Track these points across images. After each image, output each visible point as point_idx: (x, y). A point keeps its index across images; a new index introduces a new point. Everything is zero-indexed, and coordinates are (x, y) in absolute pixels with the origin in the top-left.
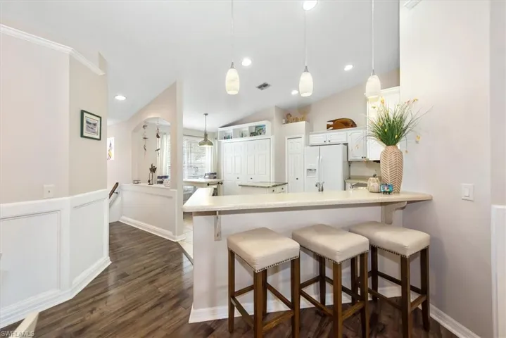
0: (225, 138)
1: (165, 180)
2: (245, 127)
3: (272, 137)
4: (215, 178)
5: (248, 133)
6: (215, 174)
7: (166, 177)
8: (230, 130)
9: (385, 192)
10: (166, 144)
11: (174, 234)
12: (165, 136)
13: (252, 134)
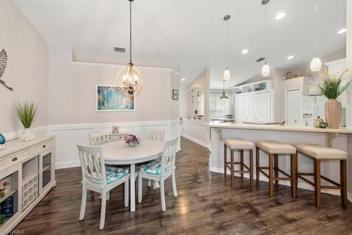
0: (238, 93)
1: (202, 117)
2: (252, 85)
3: (271, 91)
4: (231, 118)
5: (253, 89)
6: (231, 115)
7: (202, 116)
8: (241, 88)
9: (321, 127)
10: (202, 99)
11: (206, 143)
12: (202, 95)
13: (257, 89)
